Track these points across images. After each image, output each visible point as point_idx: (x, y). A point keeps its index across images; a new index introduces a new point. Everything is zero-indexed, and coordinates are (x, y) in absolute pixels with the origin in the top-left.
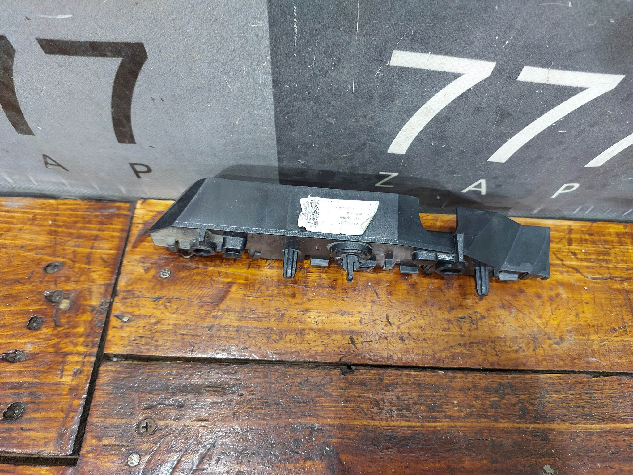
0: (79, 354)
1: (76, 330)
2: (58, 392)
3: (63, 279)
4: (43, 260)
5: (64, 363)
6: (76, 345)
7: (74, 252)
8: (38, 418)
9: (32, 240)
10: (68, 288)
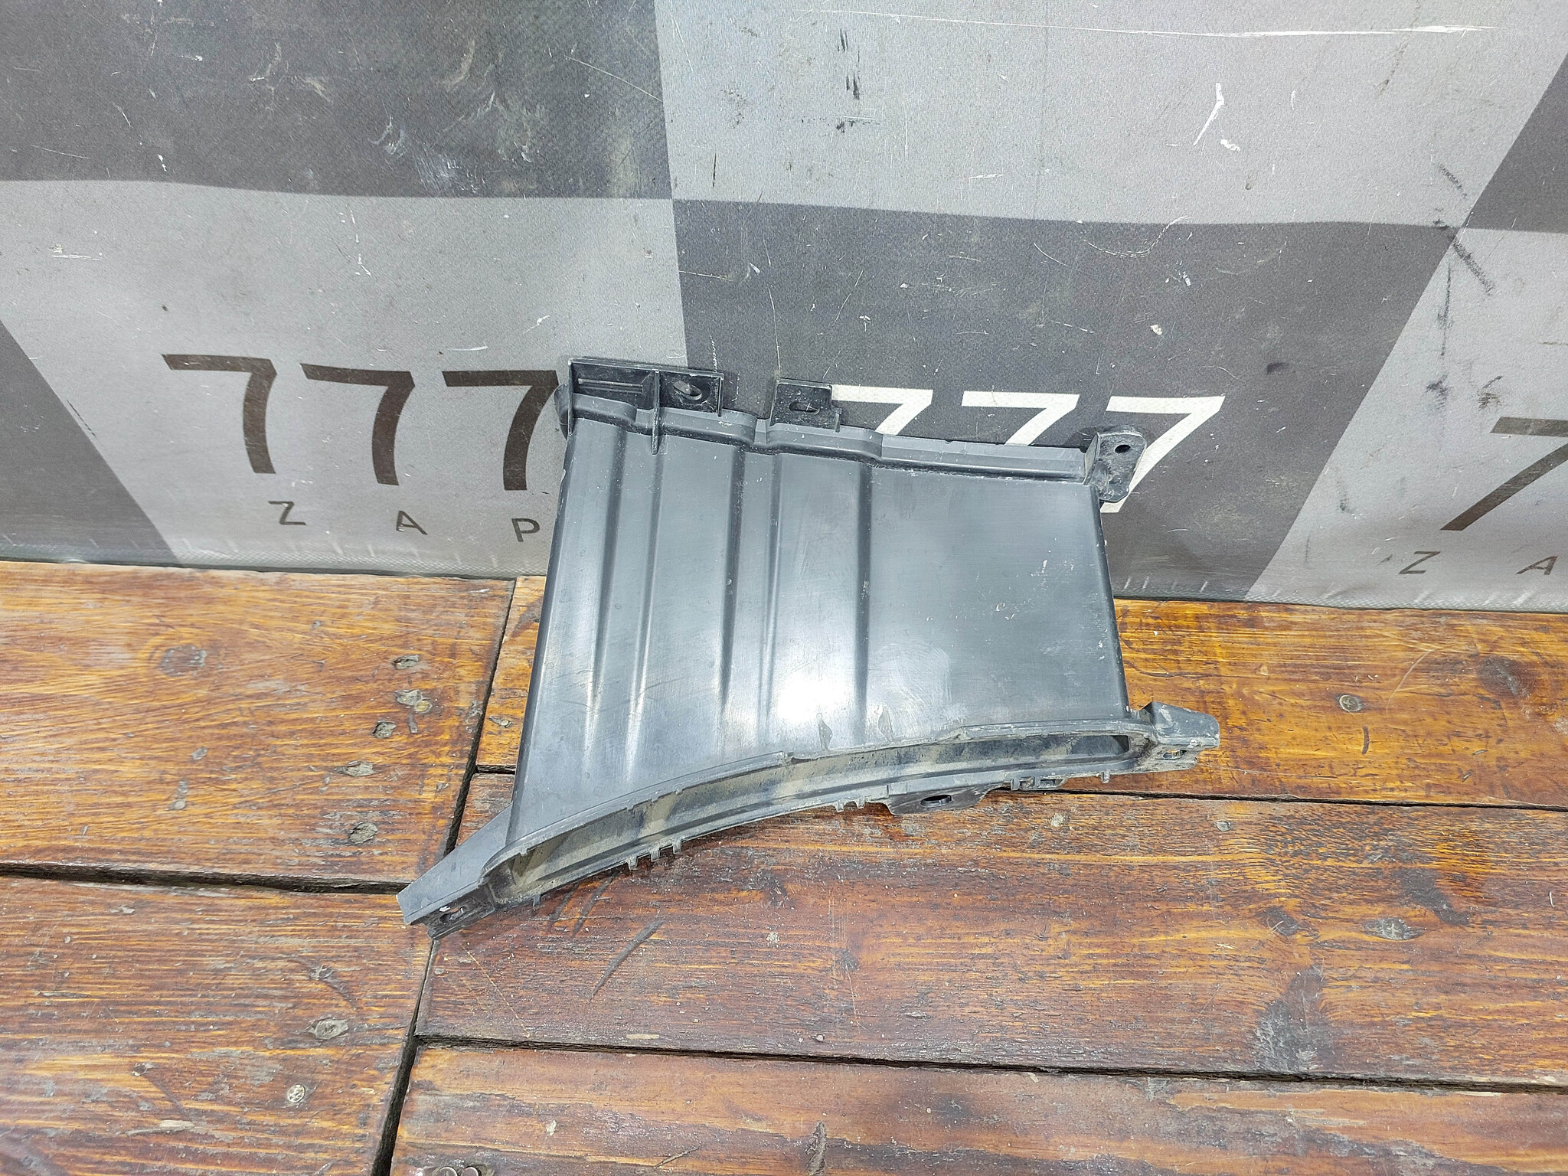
0: (443, 765)
1: (439, 738)
2: (417, 811)
3: (420, 676)
4: (391, 653)
5: (423, 776)
6: (439, 755)
7: (434, 643)
8: (393, 840)
9: (375, 629)
10: (427, 687)
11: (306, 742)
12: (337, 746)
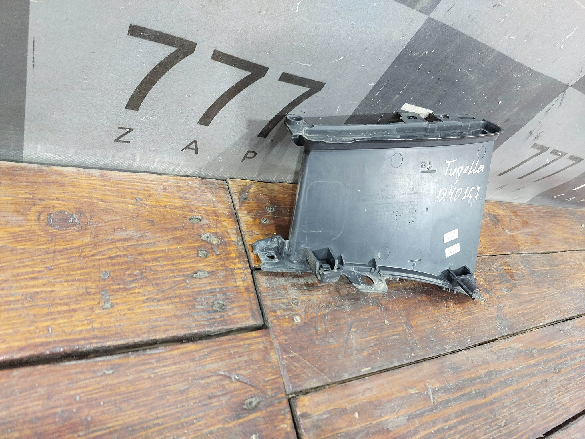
0: (239, 268)
1: (231, 255)
2: (239, 291)
3: (206, 226)
4: (186, 215)
5: (233, 274)
6: (235, 264)
7: (204, 210)
8: (235, 306)
9: (171, 202)
10: (213, 231)
11: (165, 263)
12: (183, 264)
